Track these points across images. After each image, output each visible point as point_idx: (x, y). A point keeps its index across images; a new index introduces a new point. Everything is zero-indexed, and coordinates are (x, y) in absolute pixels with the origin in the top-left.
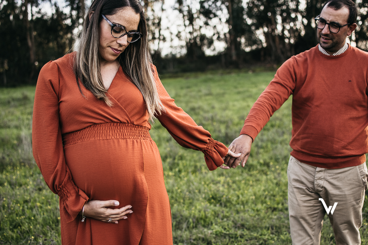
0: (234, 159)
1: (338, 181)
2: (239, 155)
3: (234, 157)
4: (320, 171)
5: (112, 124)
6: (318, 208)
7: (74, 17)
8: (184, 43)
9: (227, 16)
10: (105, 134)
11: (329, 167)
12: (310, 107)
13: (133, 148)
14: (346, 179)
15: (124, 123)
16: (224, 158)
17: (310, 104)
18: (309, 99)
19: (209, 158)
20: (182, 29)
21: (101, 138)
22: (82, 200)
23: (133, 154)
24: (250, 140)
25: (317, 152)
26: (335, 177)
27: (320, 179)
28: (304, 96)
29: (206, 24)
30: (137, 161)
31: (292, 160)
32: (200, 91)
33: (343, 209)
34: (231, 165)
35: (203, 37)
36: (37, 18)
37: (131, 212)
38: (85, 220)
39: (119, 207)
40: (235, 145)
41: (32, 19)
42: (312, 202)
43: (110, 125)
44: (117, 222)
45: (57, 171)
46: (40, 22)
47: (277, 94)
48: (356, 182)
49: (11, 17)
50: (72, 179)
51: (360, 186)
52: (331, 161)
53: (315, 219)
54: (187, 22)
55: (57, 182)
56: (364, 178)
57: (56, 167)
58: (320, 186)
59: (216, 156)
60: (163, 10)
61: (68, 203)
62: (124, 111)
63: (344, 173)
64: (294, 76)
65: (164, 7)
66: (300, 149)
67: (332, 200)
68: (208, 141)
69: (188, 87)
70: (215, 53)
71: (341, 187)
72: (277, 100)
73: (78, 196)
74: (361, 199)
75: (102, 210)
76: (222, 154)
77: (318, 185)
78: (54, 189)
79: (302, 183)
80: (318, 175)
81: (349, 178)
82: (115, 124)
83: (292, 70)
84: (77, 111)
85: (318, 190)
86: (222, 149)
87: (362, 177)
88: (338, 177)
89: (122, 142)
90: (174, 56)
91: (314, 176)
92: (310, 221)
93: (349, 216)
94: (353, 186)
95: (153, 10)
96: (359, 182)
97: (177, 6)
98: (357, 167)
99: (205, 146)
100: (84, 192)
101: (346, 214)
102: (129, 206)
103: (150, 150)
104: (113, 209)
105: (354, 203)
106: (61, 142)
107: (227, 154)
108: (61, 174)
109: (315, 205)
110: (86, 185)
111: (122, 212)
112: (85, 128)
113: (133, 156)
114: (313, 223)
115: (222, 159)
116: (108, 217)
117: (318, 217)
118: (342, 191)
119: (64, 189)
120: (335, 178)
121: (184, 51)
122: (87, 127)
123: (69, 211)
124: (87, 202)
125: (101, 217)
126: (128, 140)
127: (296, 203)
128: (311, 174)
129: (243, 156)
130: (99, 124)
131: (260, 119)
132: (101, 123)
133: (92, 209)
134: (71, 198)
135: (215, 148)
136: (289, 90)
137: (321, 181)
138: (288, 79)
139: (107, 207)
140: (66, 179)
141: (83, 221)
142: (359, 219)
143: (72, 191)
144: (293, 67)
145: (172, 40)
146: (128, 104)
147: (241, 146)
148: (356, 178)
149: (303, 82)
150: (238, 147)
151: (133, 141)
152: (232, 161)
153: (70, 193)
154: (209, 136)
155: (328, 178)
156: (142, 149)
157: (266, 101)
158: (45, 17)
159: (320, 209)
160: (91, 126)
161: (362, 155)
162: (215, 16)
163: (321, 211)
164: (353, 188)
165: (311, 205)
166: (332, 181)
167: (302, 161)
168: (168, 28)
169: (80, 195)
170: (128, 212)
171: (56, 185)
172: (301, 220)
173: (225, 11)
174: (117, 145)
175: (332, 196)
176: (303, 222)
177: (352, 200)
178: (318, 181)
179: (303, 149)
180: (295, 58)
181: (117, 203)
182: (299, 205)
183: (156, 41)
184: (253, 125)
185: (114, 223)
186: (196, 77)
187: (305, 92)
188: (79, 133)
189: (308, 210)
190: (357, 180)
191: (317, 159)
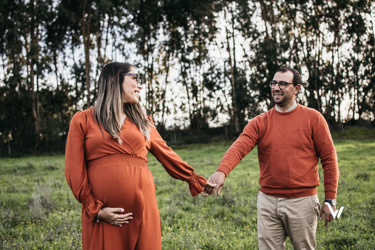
0: (212, 188)
1: (295, 208)
2: (215, 185)
3: (212, 187)
4: (281, 201)
5: (122, 155)
6: (280, 231)
7: (79, 89)
8: (188, 115)
9: (230, 88)
10: (116, 162)
11: (288, 197)
12: (270, 152)
13: (135, 172)
14: (301, 206)
15: (130, 154)
16: (204, 188)
17: (269, 150)
18: (268, 146)
19: (192, 187)
20: (185, 101)
21: (113, 164)
22: (99, 206)
23: (134, 176)
24: (224, 175)
25: (278, 185)
26: (292, 204)
27: (281, 206)
28: (266, 144)
29: (210, 96)
30: (137, 181)
31: (261, 195)
32: (202, 161)
33: (299, 230)
34: (210, 193)
35: (206, 109)
36: (43, 89)
37: (132, 218)
38: (99, 221)
39: (123, 213)
40: (212, 178)
41: (38, 91)
42: (276, 226)
43: (120, 155)
44: (121, 226)
45: (83, 186)
46: (46, 93)
47: (244, 143)
48: (309, 209)
49: (17, 89)
50: (92, 192)
51: (313, 212)
52: (289, 192)
53: (278, 240)
54: (191, 95)
55: (82, 194)
56: (316, 206)
57: (82, 184)
58: (281, 213)
59: (197, 185)
60: (167, 82)
61: (89, 208)
62: (130, 147)
63: (299, 202)
64: (257, 129)
65: (168, 80)
66: (265, 185)
67: (290, 223)
68: (191, 174)
69: (191, 158)
70: (219, 125)
71: (297, 212)
72: (245, 147)
73: (96, 203)
74: (314, 223)
75: (112, 214)
76: (202, 184)
77: (280, 211)
78: (80, 199)
79: (268, 211)
80: (280, 204)
81: (303, 206)
82: (124, 155)
83: (255, 125)
84: (98, 145)
85: (280, 215)
86: (202, 181)
87: (314, 205)
88: (295, 205)
89: (127, 167)
90: (177, 128)
91: (277, 205)
92: (274, 242)
93: (304, 236)
94: (307, 212)
95: (157, 83)
96: (311, 209)
97: (181, 78)
98: (310, 197)
99: (189, 178)
100: (100, 200)
101: (302, 234)
102: (131, 214)
103: (147, 175)
104: (120, 214)
105: (308, 226)
106: (85, 167)
107: (206, 184)
108: (85, 188)
109: (278, 229)
110: (101, 196)
111: (126, 217)
112: (102, 157)
113: (134, 178)
114: (277, 244)
115: (203, 189)
116: (115, 220)
117: (280, 239)
118: (298, 216)
119: (87, 198)
120: (293, 206)
121: (188, 123)
122: (104, 156)
123: (90, 214)
124: (102, 208)
125: (111, 220)
126: (131, 166)
127: (263, 227)
128: (274, 203)
129: (218, 186)
130: (112, 154)
131: (232, 161)
132: (114, 154)
133: (105, 213)
134: (92, 205)
135: (196, 180)
136: (254, 140)
137: (282, 208)
138: (253, 132)
139: (116, 213)
140: (88, 192)
141: (98, 221)
142: (312, 239)
143: (92, 200)
144: (257, 123)
145: (176, 112)
146: (133, 142)
147: (217, 179)
148: (309, 206)
149: (264, 133)
150: (215, 179)
151: (135, 167)
152: (210, 190)
153: (91, 201)
154: (192, 170)
155: (287, 206)
156: (141, 174)
157: (236, 148)
158: (50, 89)
159: (282, 232)
160: (106, 156)
161: (314, 187)
162: (219, 88)
163: (283, 234)
164: (307, 214)
165: (275, 228)
166: (290, 208)
167: (267, 194)
168: (172, 100)
169: (98, 203)
170: (129, 218)
171: (82, 195)
172: (267, 241)
173: (228, 83)
174: (123, 169)
175: (290, 219)
176: (268, 243)
177: (307, 223)
178: (280, 208)
179: (268, 184)
180: (258, 117)
181: (123, 210)
182: (265, 229)
183: (161, 113)
184: (226, 165)
185: (119, 226)
186: (200, 148)
187: (265, 142)
188: (98, 160)
189: (272, 233)
190: (310, 207)
191: (279, 190)
